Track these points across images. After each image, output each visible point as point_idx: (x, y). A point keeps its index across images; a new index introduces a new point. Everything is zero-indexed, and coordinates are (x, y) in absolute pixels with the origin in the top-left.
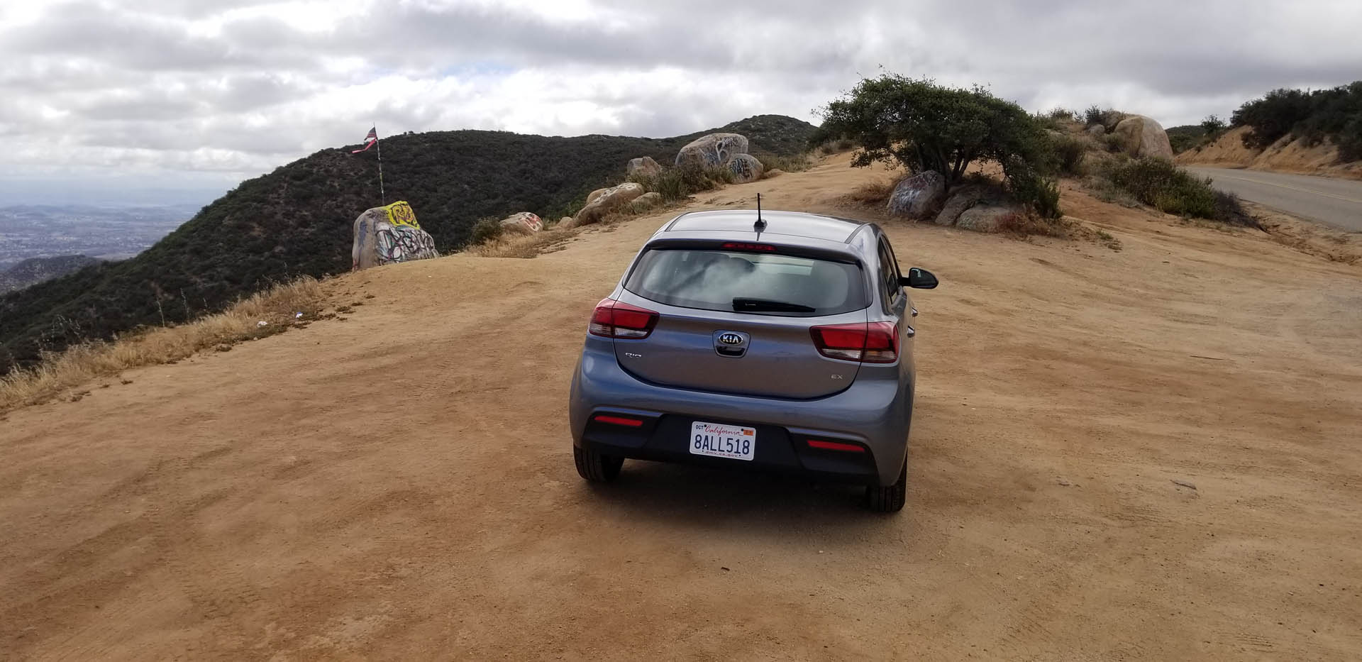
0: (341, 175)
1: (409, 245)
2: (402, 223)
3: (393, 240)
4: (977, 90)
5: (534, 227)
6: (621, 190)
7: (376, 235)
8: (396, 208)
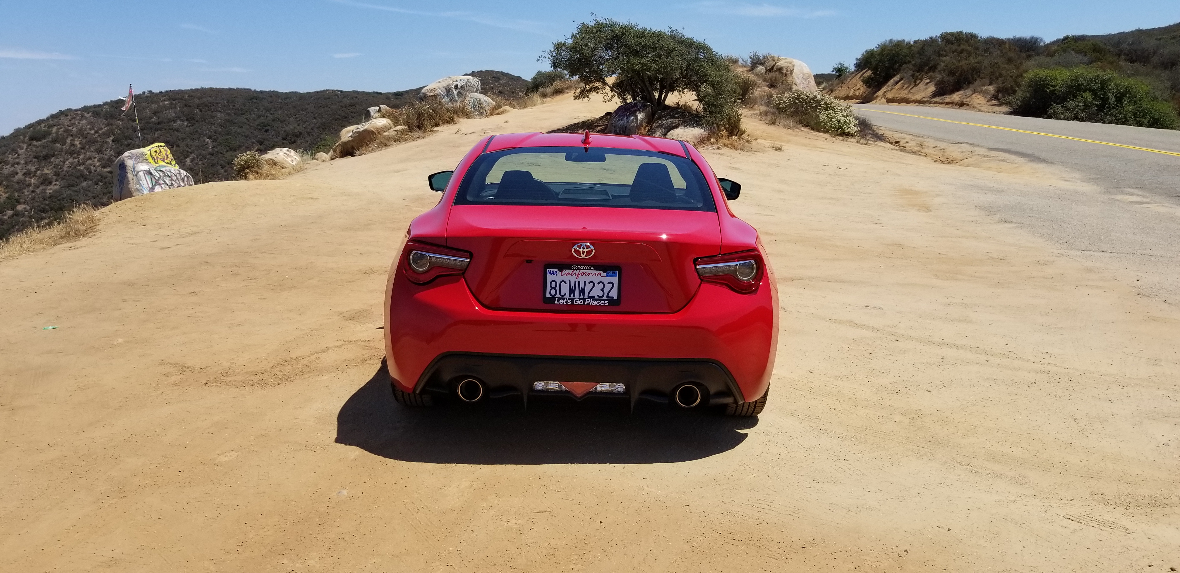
0: (81, 133)
1: (169, 183)
2: (161, 163)
3: (153, 179)
4: (672, 32)
5: (292, 161)
6: (371, 126)
7: (137, 176)
8: (154, 149)
